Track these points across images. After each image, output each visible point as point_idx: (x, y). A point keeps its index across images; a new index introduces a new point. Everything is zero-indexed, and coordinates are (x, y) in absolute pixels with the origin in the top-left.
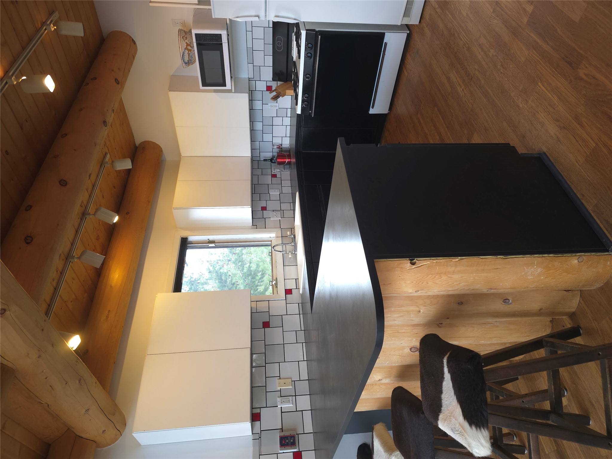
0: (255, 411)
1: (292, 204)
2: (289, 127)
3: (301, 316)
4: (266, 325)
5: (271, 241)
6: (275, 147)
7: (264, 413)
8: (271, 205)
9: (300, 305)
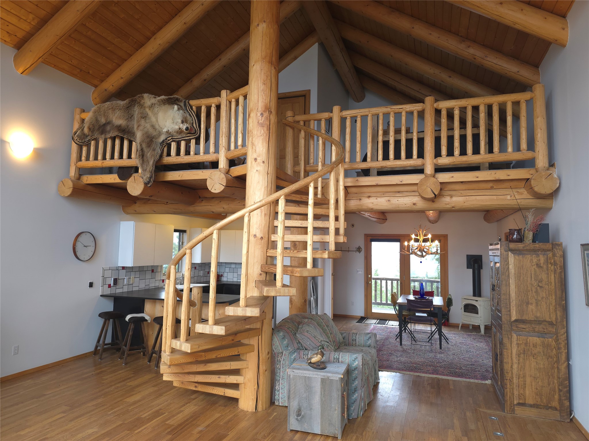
0: (125, 268)
1: (196, 282)
2: (232, 280)
3: (154, 287)
4: (153, 271)
5: (181, 272)
6: (222, 274)
7: (125, 271)
8: (197, 271)
9: (158, 287)
